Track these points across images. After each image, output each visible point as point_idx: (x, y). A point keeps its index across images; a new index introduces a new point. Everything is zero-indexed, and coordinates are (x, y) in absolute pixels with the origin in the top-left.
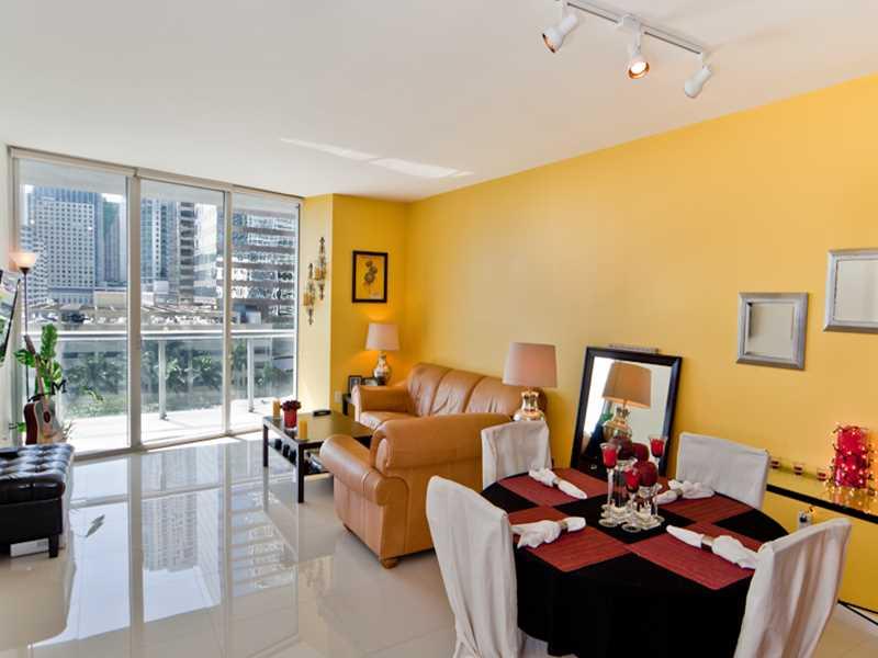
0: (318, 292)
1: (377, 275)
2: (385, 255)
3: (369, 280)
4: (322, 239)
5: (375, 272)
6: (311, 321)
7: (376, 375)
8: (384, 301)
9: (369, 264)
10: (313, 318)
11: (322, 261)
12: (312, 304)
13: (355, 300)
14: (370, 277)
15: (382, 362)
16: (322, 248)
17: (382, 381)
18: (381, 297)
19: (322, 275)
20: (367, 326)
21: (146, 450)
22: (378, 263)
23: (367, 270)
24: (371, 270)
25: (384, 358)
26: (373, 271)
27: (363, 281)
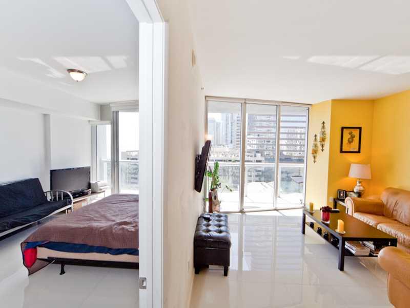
0: (320, 148)
1: (354, 139)
2: (360, 129)
3: (350, 142)
4: (324, 123)
5: (354, 137)
6: (315, 162)
7: (355, 191)
8: (359, 152)
9: (350, 133)
10: (316, 160)
11: (323, 133)
12: (316, 153)
13: (342, 151)
14: (351, 140)
15: (358, 184)
16: (323, 127)
17: (359, 194)
18: (357, 150)
19: (323, 140)
20: (350, 165)
21: (245, 212)
22: (356, 133)
23: (349, 136)
24: (351, 136)
25: (360, 182)
26: (353, 137)
27: (347, 142)
